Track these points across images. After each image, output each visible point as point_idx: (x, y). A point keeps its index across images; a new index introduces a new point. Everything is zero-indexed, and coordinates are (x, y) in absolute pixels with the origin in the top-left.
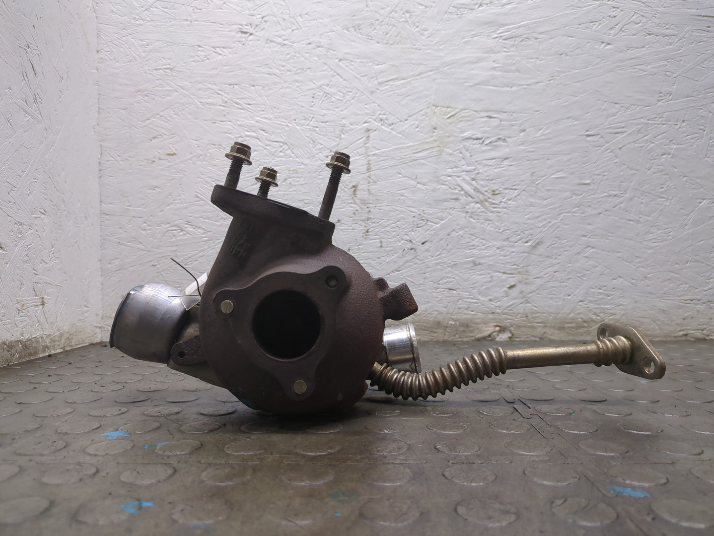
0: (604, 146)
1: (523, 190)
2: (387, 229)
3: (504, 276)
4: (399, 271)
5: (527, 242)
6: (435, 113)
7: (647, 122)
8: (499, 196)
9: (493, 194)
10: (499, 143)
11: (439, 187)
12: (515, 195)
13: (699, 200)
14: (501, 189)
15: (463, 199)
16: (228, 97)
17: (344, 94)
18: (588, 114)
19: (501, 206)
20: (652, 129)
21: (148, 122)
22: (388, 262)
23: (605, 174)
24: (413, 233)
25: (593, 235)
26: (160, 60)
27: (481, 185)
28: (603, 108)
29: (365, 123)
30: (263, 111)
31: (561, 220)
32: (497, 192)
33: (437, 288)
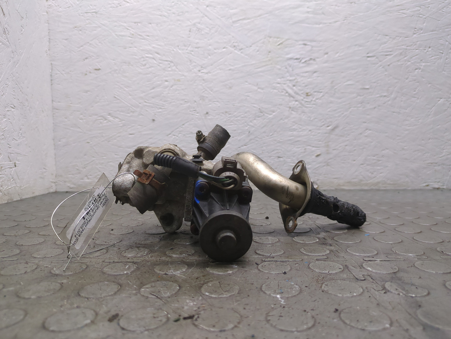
0: (377, 64)
1: (327, 93)
2: (239, 118)
3: (314, 149)
4: (246, 146)
5: (328, 126)
6: (269, 42)
7: (406, 47)
8: (311, 96)
9: (307, 96)
10: (312, 62)
11: (272, 91)
12: (321, 96)
13: (438, 99)
14: (312, 92)
15: (288, 98)
16: (134, 31)
17: (210, 29)
18: (368, 43)
19: (312, 103)
20: (409, 53)
21: (82, 48)
22: (239, 140)
23: (378, 82)
24: (255, 121)
25: (370, 122)
26: (89, 6)
27: (300, 90)
28: (378, 38)
29: (224, 48)
30: (157, 40)
31: (350, 112)
32: (309, 94)
33: (270, 157)
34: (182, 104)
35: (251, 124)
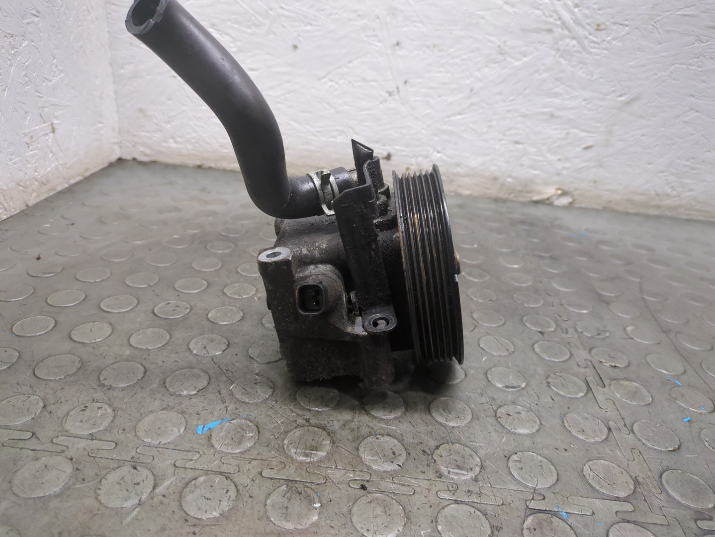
1: (635, 29)
2: (457, 61)
3: (583, 134)
4: (461, 115)
5: (621, 96)
8: (604, 32)
9: (597, 30)
11: (531, 11)
12: (623, 33)
14: (608, 23)
15: (558, 31)
19: (603, 46)
22: (451, 103)
24: (486, 70)
25: (701, 97)
27: (586, 16)
31: (672, 72)
32: (602, 27)
33: (501, 140)
34: (351, 20)
35: (478, 74)
